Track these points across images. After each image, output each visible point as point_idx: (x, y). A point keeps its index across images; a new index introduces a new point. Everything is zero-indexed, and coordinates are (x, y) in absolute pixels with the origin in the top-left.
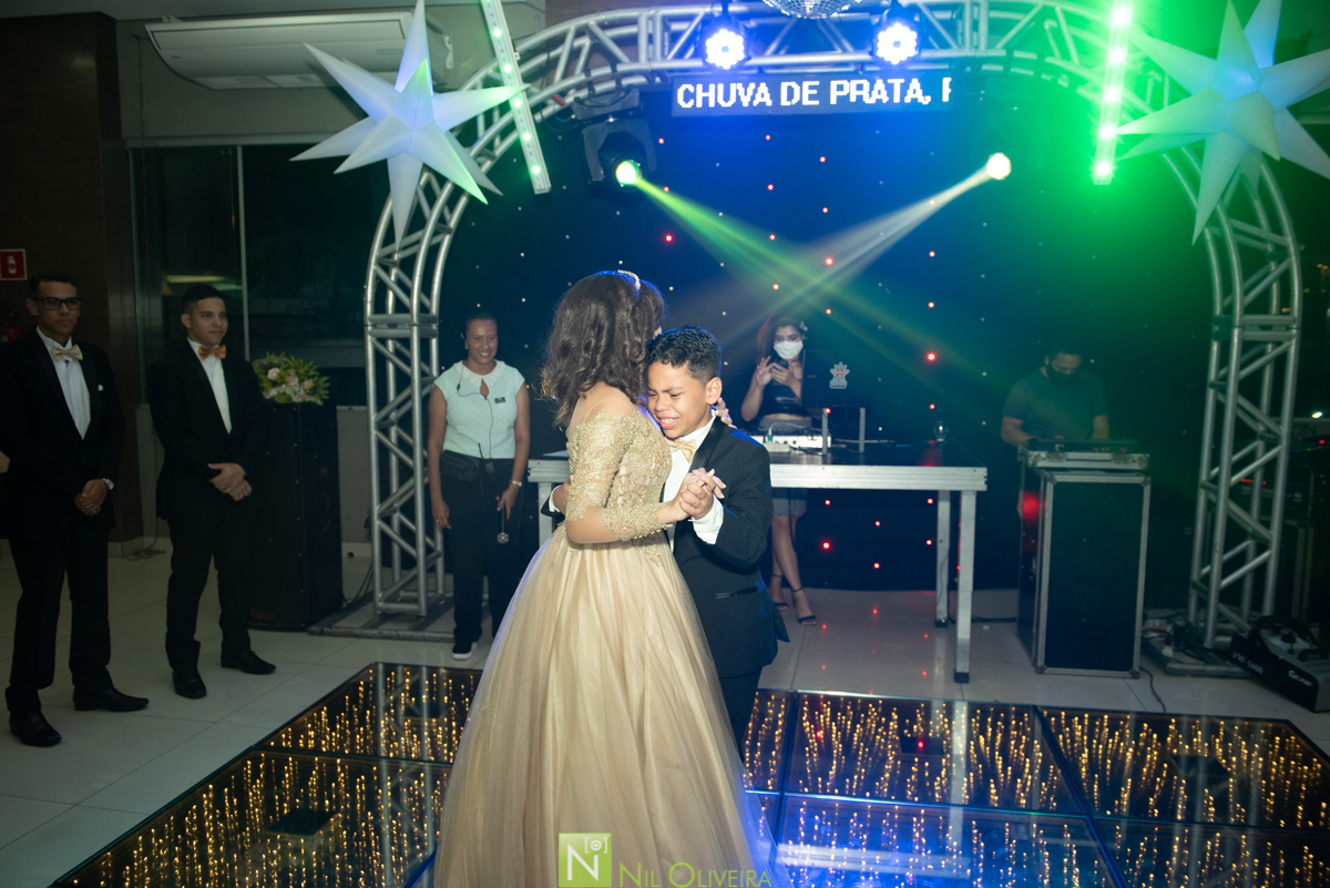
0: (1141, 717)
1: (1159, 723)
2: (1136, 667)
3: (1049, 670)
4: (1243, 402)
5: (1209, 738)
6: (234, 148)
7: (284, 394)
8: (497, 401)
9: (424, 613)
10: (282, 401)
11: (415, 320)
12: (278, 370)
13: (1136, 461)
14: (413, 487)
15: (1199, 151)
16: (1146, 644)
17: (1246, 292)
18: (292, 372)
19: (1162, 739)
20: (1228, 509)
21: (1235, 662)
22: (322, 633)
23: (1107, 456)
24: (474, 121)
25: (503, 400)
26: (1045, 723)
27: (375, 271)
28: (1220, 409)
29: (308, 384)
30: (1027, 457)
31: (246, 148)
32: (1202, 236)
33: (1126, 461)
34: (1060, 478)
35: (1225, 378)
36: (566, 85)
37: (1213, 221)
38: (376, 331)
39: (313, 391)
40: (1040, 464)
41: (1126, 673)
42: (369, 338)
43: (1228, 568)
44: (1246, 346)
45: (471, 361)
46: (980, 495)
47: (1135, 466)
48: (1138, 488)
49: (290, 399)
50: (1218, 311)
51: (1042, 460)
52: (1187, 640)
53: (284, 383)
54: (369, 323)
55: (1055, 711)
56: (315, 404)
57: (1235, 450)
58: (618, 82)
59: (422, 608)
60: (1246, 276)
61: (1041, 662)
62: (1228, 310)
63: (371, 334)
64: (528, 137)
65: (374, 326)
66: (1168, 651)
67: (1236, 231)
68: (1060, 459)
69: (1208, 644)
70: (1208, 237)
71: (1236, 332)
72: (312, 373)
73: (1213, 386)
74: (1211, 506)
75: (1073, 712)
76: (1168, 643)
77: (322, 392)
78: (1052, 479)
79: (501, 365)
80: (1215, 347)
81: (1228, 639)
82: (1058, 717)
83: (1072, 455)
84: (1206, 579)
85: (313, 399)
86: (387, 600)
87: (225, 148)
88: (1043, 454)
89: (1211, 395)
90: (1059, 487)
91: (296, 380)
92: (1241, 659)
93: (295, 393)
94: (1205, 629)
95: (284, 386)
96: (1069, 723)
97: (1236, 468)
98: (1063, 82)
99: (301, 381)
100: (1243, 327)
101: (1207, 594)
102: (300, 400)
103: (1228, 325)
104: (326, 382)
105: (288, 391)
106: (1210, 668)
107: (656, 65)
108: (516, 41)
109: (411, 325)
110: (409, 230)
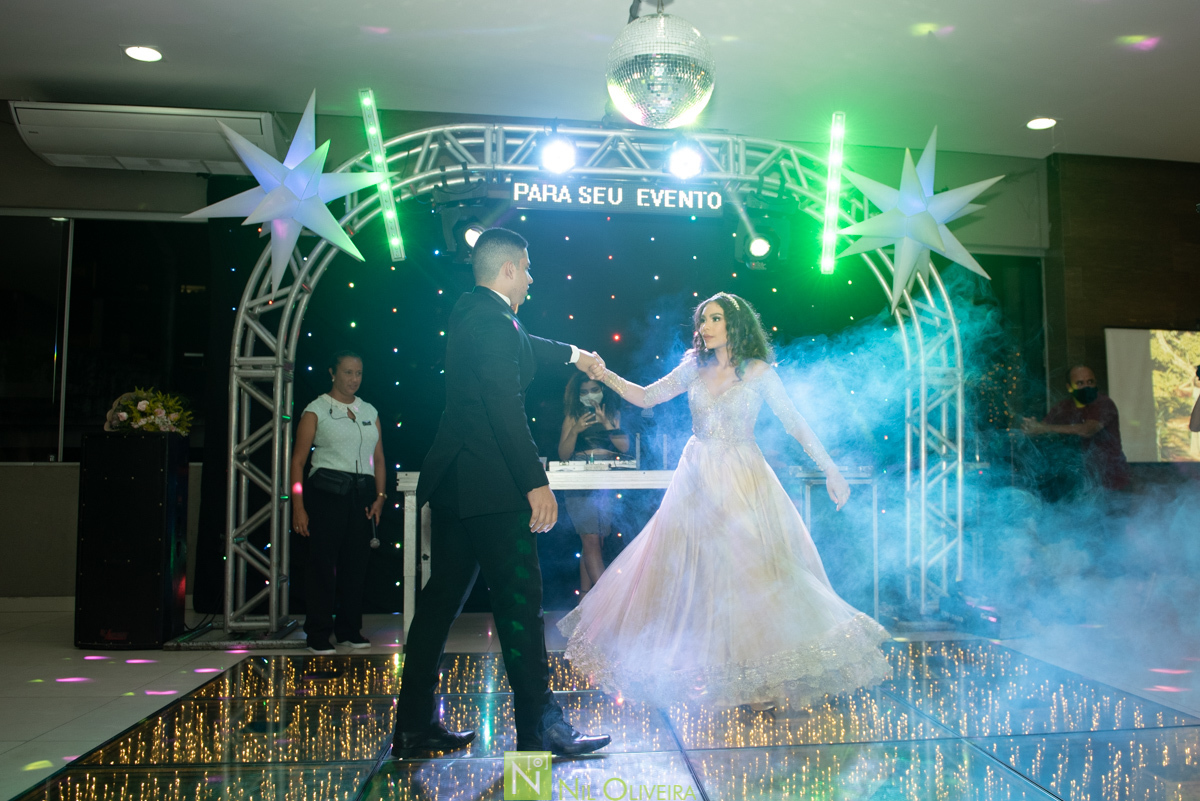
4: (930, 429)
7: (153, 424)
8: (364, 424)
9: (274, 629)
10: (151, 429)
11: (281, 363)
12: (146, 402)
14: (270, 511)
18: (160, 405)
22: (178, 648)
24: (342, 199)
25: (369, 424)
27: (244, 319)
29: (174, 416)
35: (917, 416)
36: (424, 176)
38: (241, 371)
39: (178, 424)
42: (234, 376)
49: (158, 428)
53: (151, 414)
54: (236, 364)
56: (180, 434)
58: (468, 179)
59: (273, 624)
63: (237, 373)
64: (390, 215)
65: (240, 367)
71: (923, 378)
72: (177, 407)
73: (909, 423)
77: (186, 424)
85: (179, 430)
91: (164, 412)
93: (164, 424)
95: (153, 417)
99: (168, 414)
100: (926, 374)
102: (168, 429)
103: (916, 376)
104: (190, 415)
105: (157, 421)
107: (499, 167)
108: (386, 138)
109: (275, 367)
110: (282, 286)
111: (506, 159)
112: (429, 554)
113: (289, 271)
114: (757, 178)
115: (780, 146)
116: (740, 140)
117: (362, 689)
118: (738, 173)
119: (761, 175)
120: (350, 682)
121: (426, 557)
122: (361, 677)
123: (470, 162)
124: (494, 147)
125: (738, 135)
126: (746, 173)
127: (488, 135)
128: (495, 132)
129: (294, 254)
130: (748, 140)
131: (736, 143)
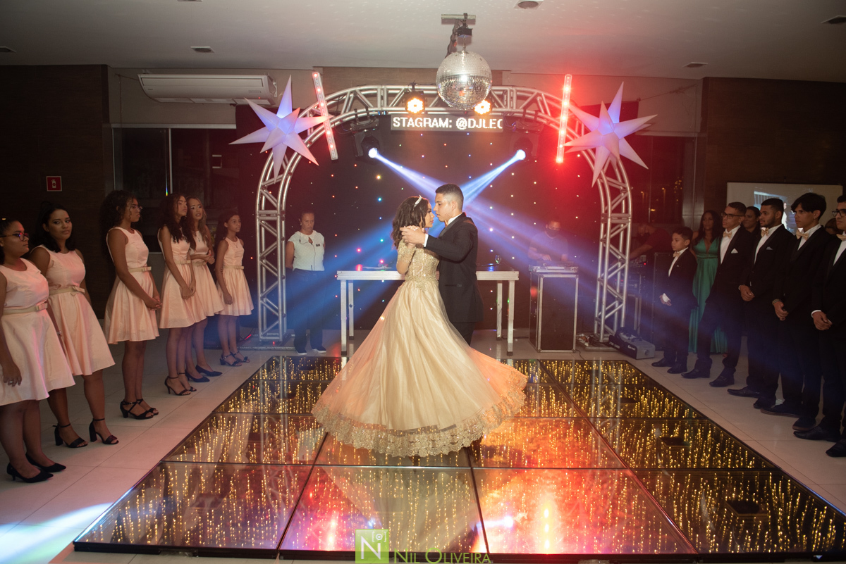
0: (576, 361)
1: (582, 363)
2: (574, 348)
3: (542, 351)
4: (611, 246)
5: (598, 365)
6: (167, 129)
8: (317, 245)
9: (281, 340)
11: (279, 213)
13: (573, 270)
14: (277, 285)
15: (594, 150)
16: (577, 341)
17: (612, 205)
19: (583, 366)
20: (607, 288)
21: (610, 346)
23: (563, 268)
24: (306, 131)
25: (319, 245)
26: (542, 364)
27: (260, 190)
28: (604, 249)
30: (532, 269)
31: (172, 130)
32: (596, 183)
33: (570, 269)
34: (545, 276)
35: (605, 238)
36: (346, 115)
37: (600, 177)
38: (261, 217)
40: (538, 271)
41: (571, 351)
42: (258, 220)
43: (607, 312)
44: (613, 225)
45: (303, 230)
46: (516, 282)
47: (573, 272)
48: (574, 279)
50: (603, 212)
51: (538, 269)
52: (594, 341)
54: (258, 214)
55: (546, 361)
57: (609, 267)
58: (368, 114)
59: (280, 338)
60: (612, 199)
61: (539, 348)
62: (606, 211)
63: (259, 218)
64: (329, 133)
65: (260, 215)
66: (587, 344)
67: (608, 181)
68: (545, 269)
69: (601, 341)
70: (599, 183)
71: (609, 220)
73: (602, 240)
74: (602, 288)
75: (550, 361)
76: (586, 342)
78: (542, 277)
79: (315, 232)
80: (602, 225)
81: (607, 339)
82: (546, 363)
83: (549, 268)
84: (600, 317)
86: (265, 335)
87: (162, 129)
88: (539, 267)
89: (601, 243)
90: (545, 279)
92: (612, 344)
94: (600, 336)
96: (550, 363)
97: (609, 273)
98: (545, 122)
100: (611, 218)
101: (600, 322)
103: (606, 217)
106: (601, 348)
107: (384, 109)
108: (326, 95)
109: (277, 215)
110: (279, 174)
111: (388, 104)
112: (352, 304)
113: (282, 167)
114: (522, 111)
115: (536, 91)
116: (514, 89)
117: (324, 378)
118: (512, 108)
119: (525, 108)
120: (319, 373)
121: (351, 306)
122: (324, 371)
123: (370, 107)
124: (382, 98)
125: (513, 86)
126: (517, 108)
127: (379, 90)
128: (382, 89)
129: (284, 159)
130: (518, 89)
131: (511, 91)
